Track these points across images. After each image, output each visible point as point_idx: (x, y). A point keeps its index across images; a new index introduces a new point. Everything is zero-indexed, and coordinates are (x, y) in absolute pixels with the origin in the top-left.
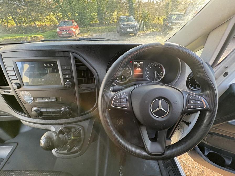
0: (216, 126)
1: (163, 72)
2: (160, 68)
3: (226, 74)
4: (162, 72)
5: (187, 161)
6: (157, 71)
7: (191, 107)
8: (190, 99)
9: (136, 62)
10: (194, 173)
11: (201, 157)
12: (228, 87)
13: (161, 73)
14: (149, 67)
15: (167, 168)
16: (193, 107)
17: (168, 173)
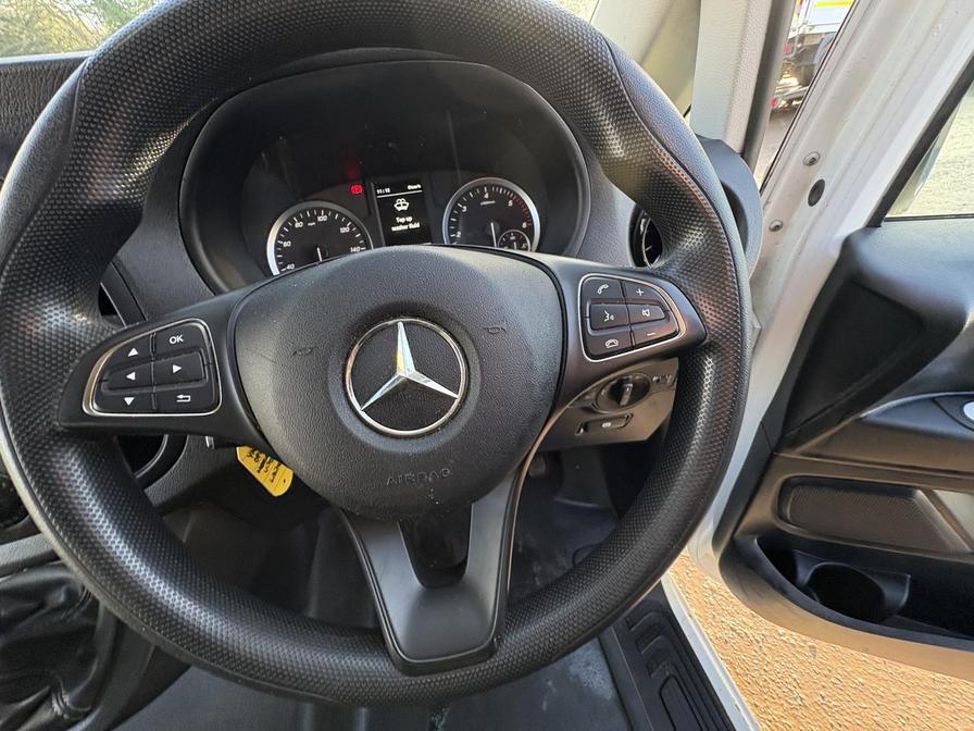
0: (818, 446)
1: (532, 222)
2: (510, 204)
3: (817, 190)
4: (524, 225)
5: (744, 619)
6: (497, 221)
7: (607, 344)
8: (597, 300)
9: (388, 190)
10: (776, 665)
11: (781, 597)
12: (835, 254)
13: (523, 230)
14: (455, 207)
15: (653, 676)
16: (616, 343)
17: (657, 696)
